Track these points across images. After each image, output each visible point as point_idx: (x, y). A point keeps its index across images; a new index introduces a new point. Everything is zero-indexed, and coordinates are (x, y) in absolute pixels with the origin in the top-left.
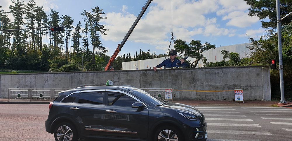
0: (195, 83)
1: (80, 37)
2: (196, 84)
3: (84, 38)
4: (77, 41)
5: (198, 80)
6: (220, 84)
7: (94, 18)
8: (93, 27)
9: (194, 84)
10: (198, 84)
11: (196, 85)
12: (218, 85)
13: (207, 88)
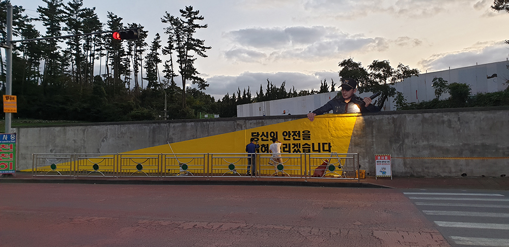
0: (401, 142)
1: (160, 61)
2: (403, 144)
3: (167, 64)
4: (155, 68)
5: (407, 136)
6: (453, 145)
7: (185, 27)
8: (183, 43)
9: (398, 145)
10: (407, 144)
11: (404, 146)
12: (449, 145)
13: (426, 152)
